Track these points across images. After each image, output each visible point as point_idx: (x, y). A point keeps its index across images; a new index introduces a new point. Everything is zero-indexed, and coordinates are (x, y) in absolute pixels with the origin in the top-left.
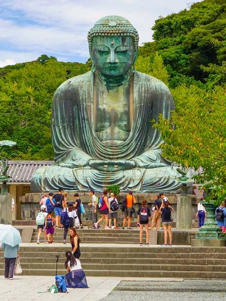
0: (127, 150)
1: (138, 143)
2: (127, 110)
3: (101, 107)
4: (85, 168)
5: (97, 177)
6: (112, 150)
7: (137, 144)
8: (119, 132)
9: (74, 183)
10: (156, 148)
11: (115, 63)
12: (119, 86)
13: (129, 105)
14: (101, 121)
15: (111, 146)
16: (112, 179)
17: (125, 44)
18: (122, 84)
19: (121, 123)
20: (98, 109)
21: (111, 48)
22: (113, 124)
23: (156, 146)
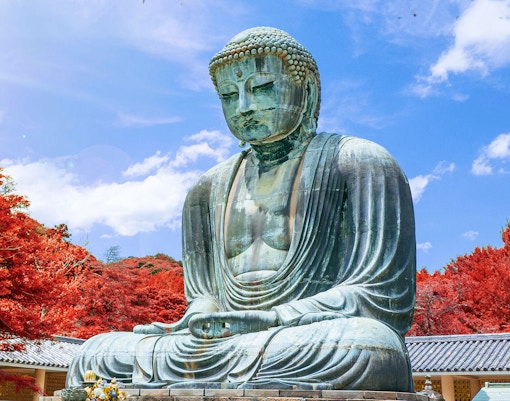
0: (280, 291)
1: (309, 272)
2: (285, 204)
3: (239, 207)
4: (177, 333)
5: (181, 351)
6: (251, 293)
7: (306, 276)
8: (268, 253)
9: (130, 368)
10: (354, 281)
11: (252, 112)
12: (281, 162)
13: (290, 195)
14: (237, 234)
15: (250, 284)
16: (207, 356)
17: (265, 69)
18: (287, 159)
19: (272, 234)
20: (234, 211)
21: (237, 84)
22: (258, 239)
23: (354, 277)
